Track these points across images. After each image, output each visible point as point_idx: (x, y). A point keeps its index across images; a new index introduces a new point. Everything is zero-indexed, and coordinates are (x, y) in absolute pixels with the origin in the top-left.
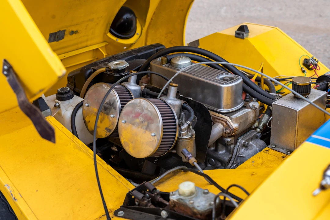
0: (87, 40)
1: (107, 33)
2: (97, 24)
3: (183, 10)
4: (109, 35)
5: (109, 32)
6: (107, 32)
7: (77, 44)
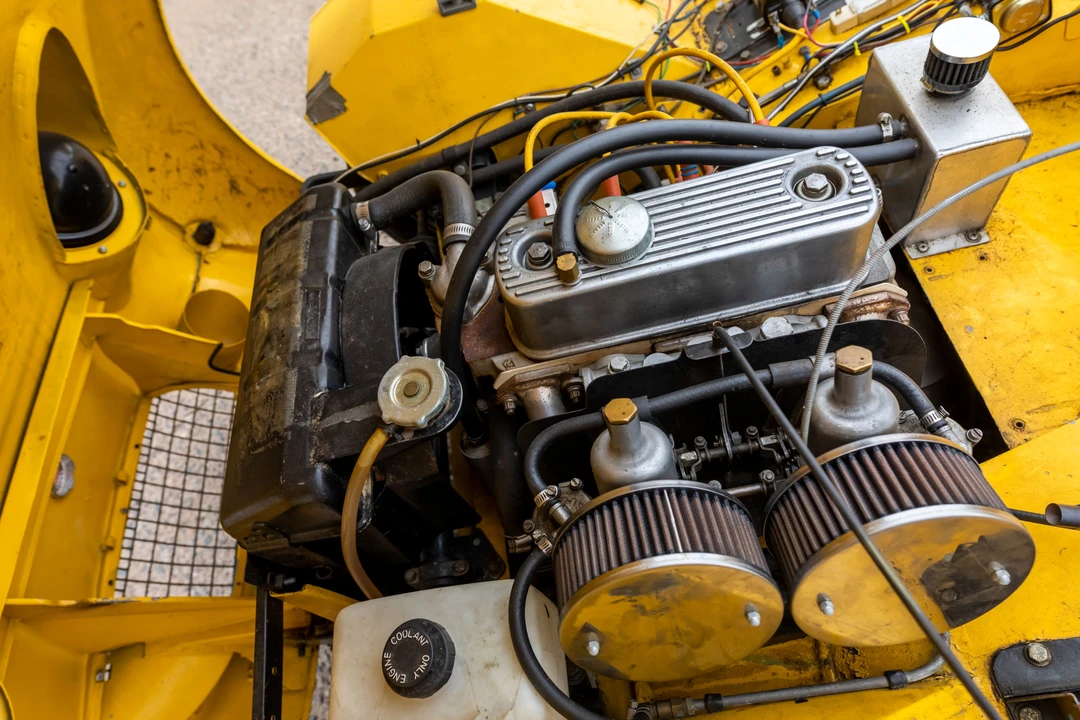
0: (36, 331)
1: (64, 256)
2: (19, 264)
3: (140, 25)
4: (75, 256)
5: (65, 250)
6: (58, 257)
7: (25, 368)
